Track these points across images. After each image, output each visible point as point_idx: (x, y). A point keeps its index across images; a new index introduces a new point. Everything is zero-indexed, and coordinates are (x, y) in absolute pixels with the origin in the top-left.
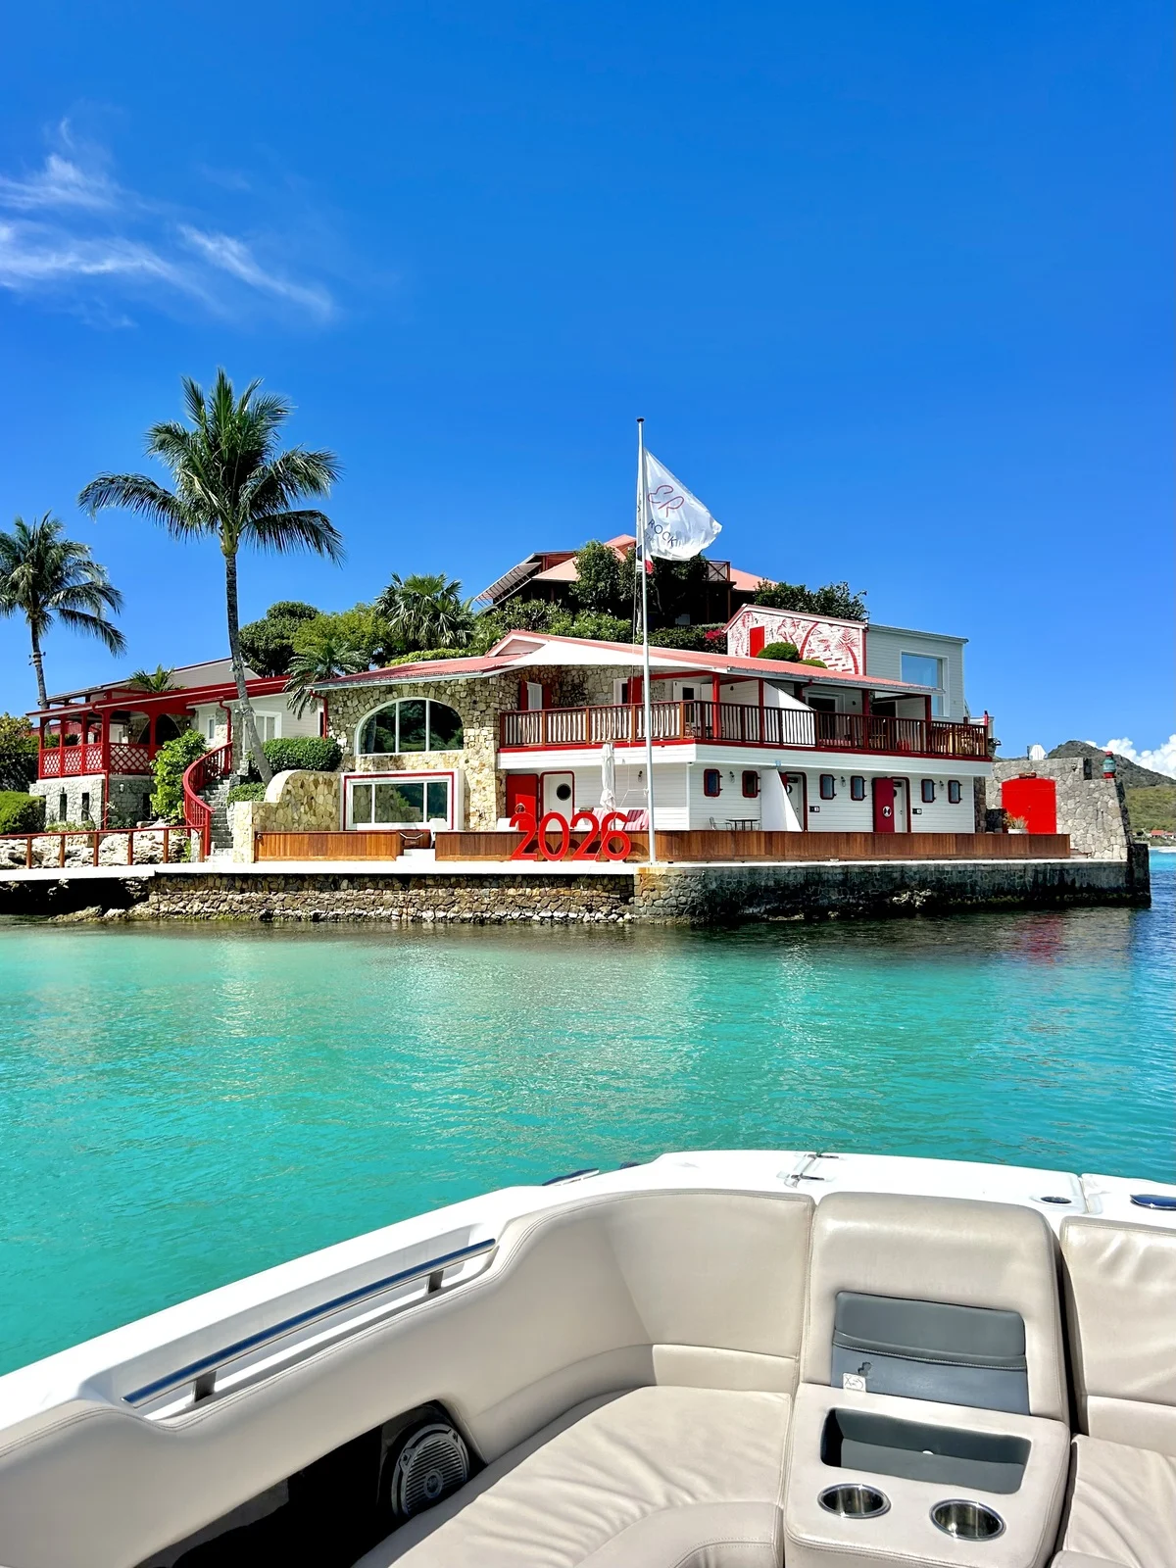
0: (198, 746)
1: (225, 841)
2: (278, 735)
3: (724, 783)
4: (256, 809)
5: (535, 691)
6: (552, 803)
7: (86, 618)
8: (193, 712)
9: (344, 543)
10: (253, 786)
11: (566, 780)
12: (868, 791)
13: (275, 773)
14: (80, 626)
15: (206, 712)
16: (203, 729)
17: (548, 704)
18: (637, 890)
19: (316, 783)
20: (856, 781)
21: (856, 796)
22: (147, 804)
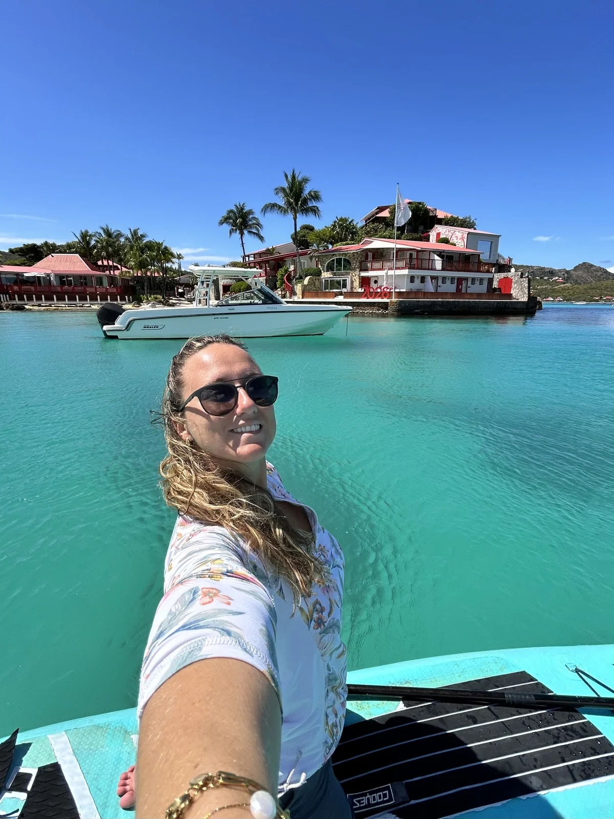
0: (286, 271)
1: (295, 294)
2: (306, 267)
3: (416, 280)
4: (302, 286)
5: (370, 255)
6: (373, 285)
7: (254, 233)
8: (285, 261)
9: (322, 213)
10: (300, 280)
11: (376, 279)
12: (456, 281)
13: (306, 277)
14: (253, 235)
15: (289, 260)
16: (288, 266)
17: (373, 258)
18: (389, 306)
19: (316, 279)
20: (453, 279)
21: (452, 283)
22: (276, 285)
